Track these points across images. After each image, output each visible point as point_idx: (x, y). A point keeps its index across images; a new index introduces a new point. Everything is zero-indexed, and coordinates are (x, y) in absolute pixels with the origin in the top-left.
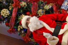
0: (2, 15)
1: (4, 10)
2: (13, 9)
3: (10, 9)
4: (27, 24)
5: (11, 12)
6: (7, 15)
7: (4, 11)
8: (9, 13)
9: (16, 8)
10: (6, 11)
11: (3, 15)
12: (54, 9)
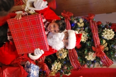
0: (111, 30)
1: (111, 37)
2: (101, 42)
3: (104, 42)
5: (101, 38)
6: (104, 32)
7: (110, 35)
8: (102, 36)
10: (108, 37)
12: (46, 67)
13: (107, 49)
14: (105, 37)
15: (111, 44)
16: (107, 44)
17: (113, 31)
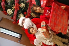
1: (9, 10)
3: (13, 9)
4: (23, 23)
5: (13, 12)
6: (11, 14)
9: (17, 9)
11: (9, 13)
13: (13, 5)
14: (11, 11)
15: (11, 7)
16: (12, 8)
17: (7, 12)
